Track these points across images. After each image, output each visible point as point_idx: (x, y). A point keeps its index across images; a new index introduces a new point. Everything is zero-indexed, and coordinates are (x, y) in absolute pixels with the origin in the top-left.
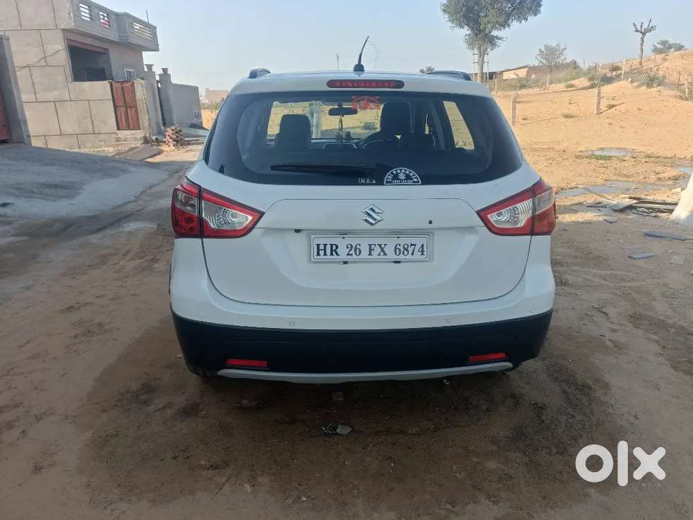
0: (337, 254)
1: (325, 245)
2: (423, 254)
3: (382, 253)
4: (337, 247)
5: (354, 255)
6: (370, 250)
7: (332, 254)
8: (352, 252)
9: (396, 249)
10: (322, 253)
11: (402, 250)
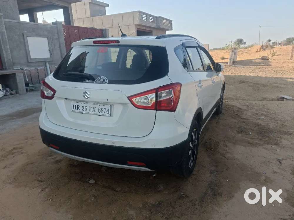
0: (79, 110)
1: (76, 105)
2: (108, 113)
3: (94, 111)
4: (79, 107)
5: (84, 110)
6: (90, 109)
7: (77, 109)
8: (84, 109)
9: (99, 110)
10: (74, 108)
11: (101, 110)
